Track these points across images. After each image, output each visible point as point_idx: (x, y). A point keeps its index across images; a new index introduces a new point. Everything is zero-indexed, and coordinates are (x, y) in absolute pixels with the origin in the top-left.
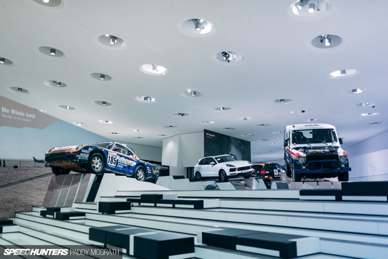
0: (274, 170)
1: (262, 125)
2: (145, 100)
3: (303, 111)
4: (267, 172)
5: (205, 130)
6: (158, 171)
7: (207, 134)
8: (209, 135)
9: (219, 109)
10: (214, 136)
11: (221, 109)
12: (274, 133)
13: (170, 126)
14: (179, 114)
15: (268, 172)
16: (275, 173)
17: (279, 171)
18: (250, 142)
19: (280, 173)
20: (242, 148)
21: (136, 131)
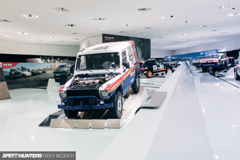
0: (154, 66)
1: (147, 28)
2: (29, 16)
3: (172, 17)
4: (145, 68)
5: (103, 34)
6: (69, 68)
7: (106, 37)
8: (108, 38)
9: (96, 19)
10: (113, 38)
11: (98, 19)
12: (162, 32)
13: (74, 34)
14: (69, 25)
15: (147, 68)
16: (154, 68)
17: (158, 66)
18: (150, 40)
19: (159, 68)
20: (142, 45)
21: (52, 37)
